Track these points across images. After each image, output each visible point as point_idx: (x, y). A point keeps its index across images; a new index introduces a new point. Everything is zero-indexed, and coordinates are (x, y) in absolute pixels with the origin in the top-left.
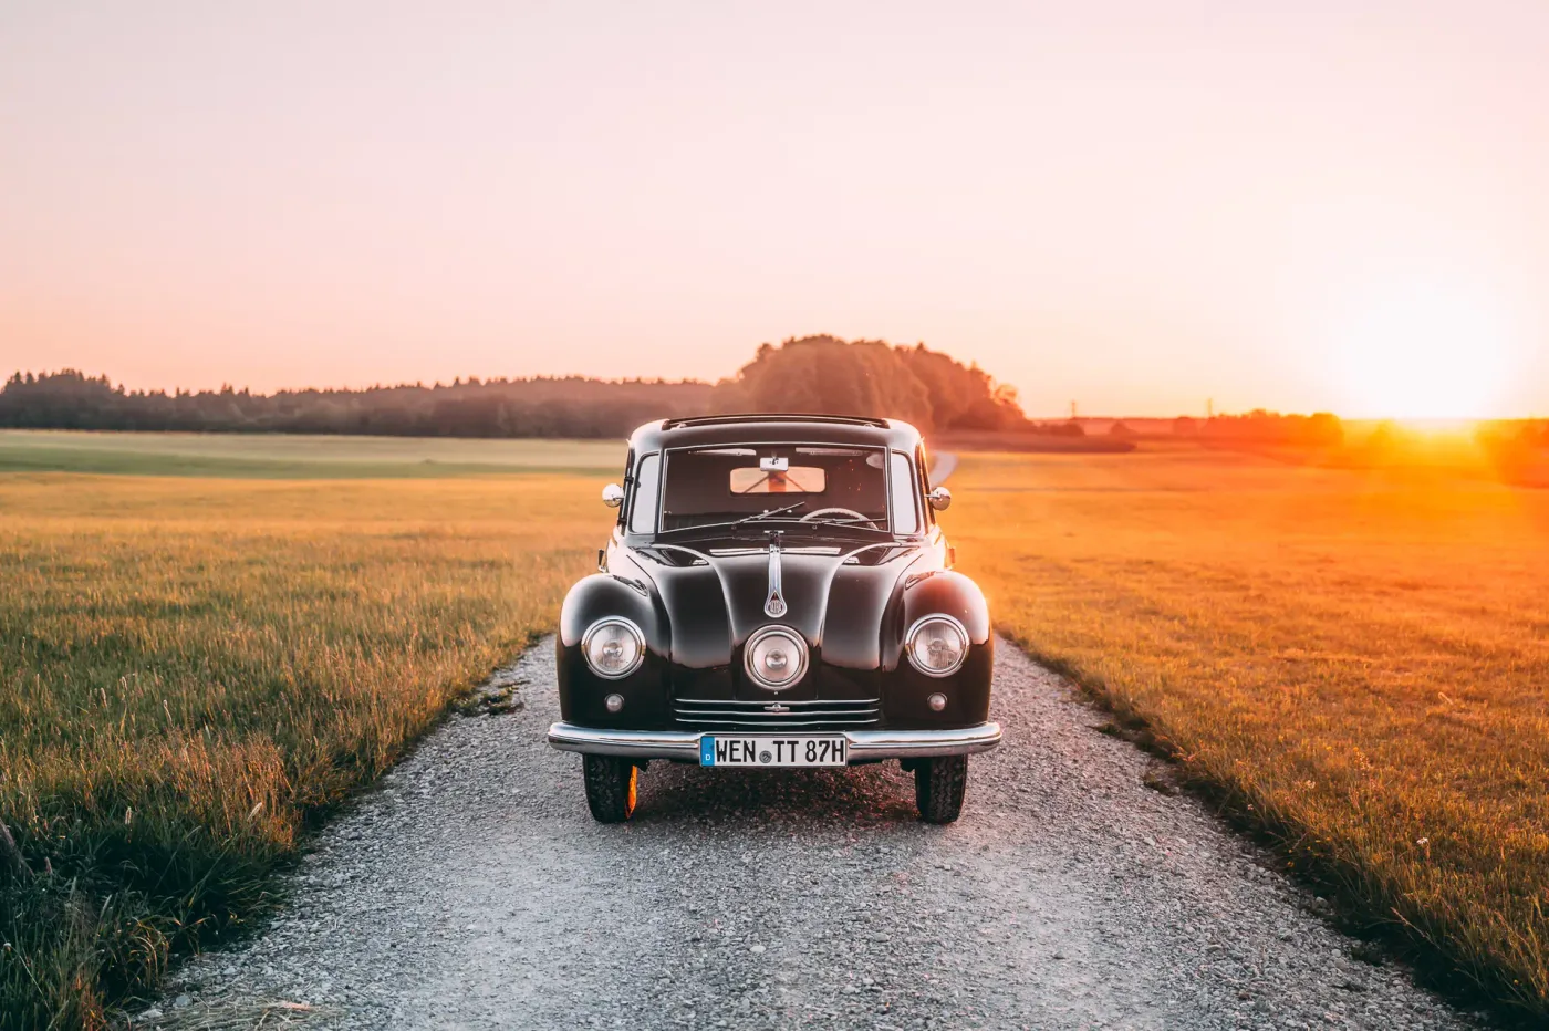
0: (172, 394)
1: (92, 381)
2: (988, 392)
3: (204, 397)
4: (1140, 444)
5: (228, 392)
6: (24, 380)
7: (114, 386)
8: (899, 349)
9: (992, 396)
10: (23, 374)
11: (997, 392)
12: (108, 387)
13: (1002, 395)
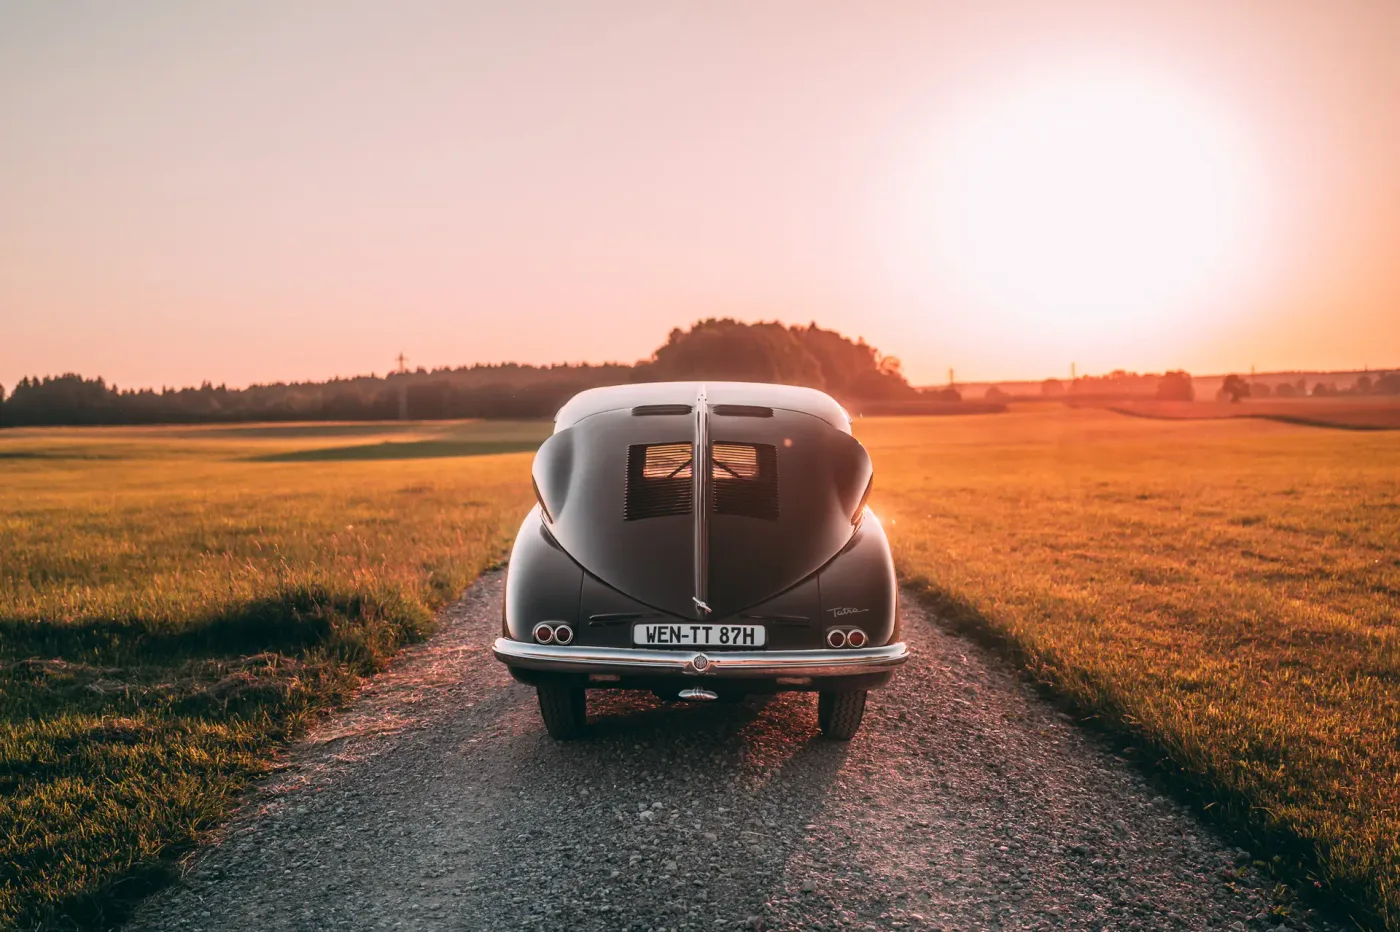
0: (158, 391)
1: (89, 383)
2: (875, 364)
3: (187, 393)
4: (1011, 406)
5: (207, 388)
6: (31, 384)
7: (109, 385)
8: (793, 329)
9: (878, 368)
10: (30, 379)
11: (882, 364)
12: (104, 388)
13: (887, 365)
